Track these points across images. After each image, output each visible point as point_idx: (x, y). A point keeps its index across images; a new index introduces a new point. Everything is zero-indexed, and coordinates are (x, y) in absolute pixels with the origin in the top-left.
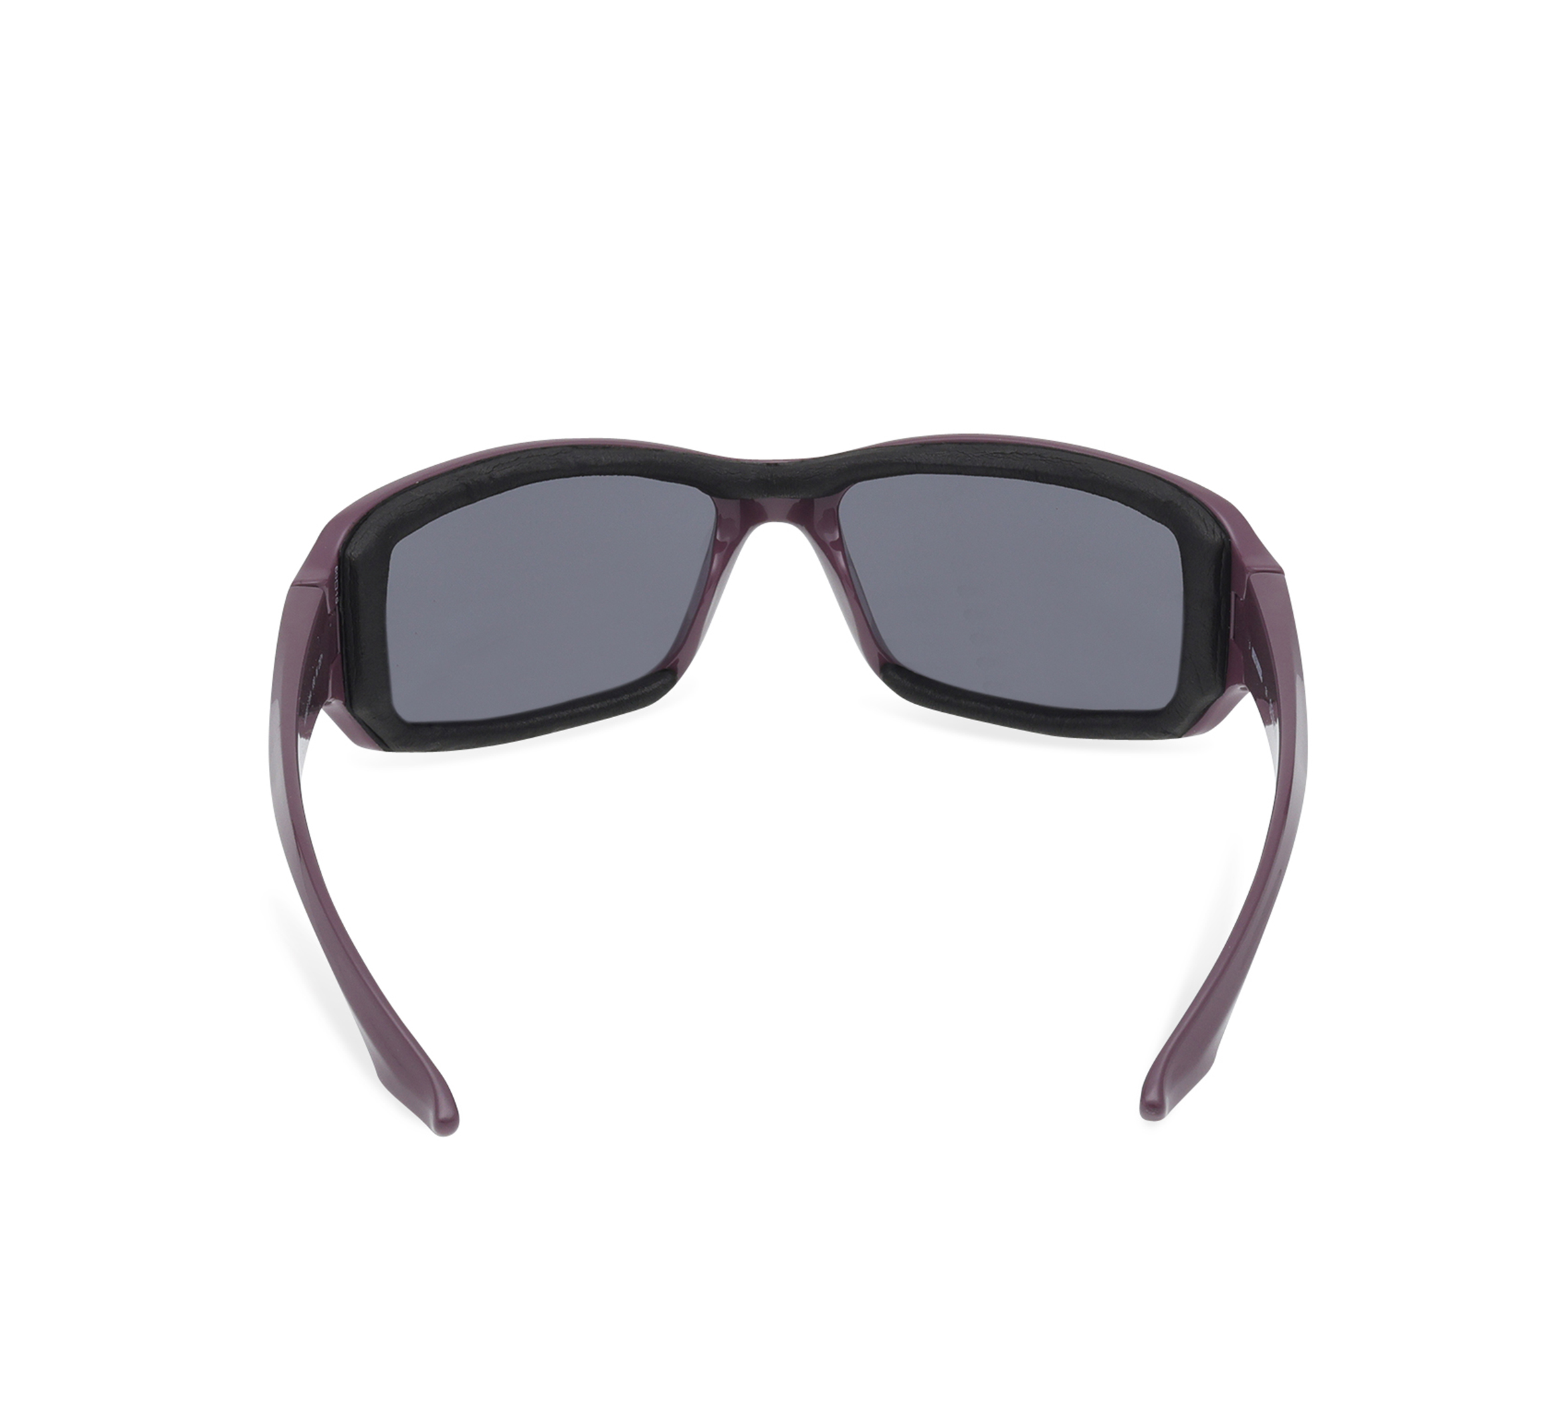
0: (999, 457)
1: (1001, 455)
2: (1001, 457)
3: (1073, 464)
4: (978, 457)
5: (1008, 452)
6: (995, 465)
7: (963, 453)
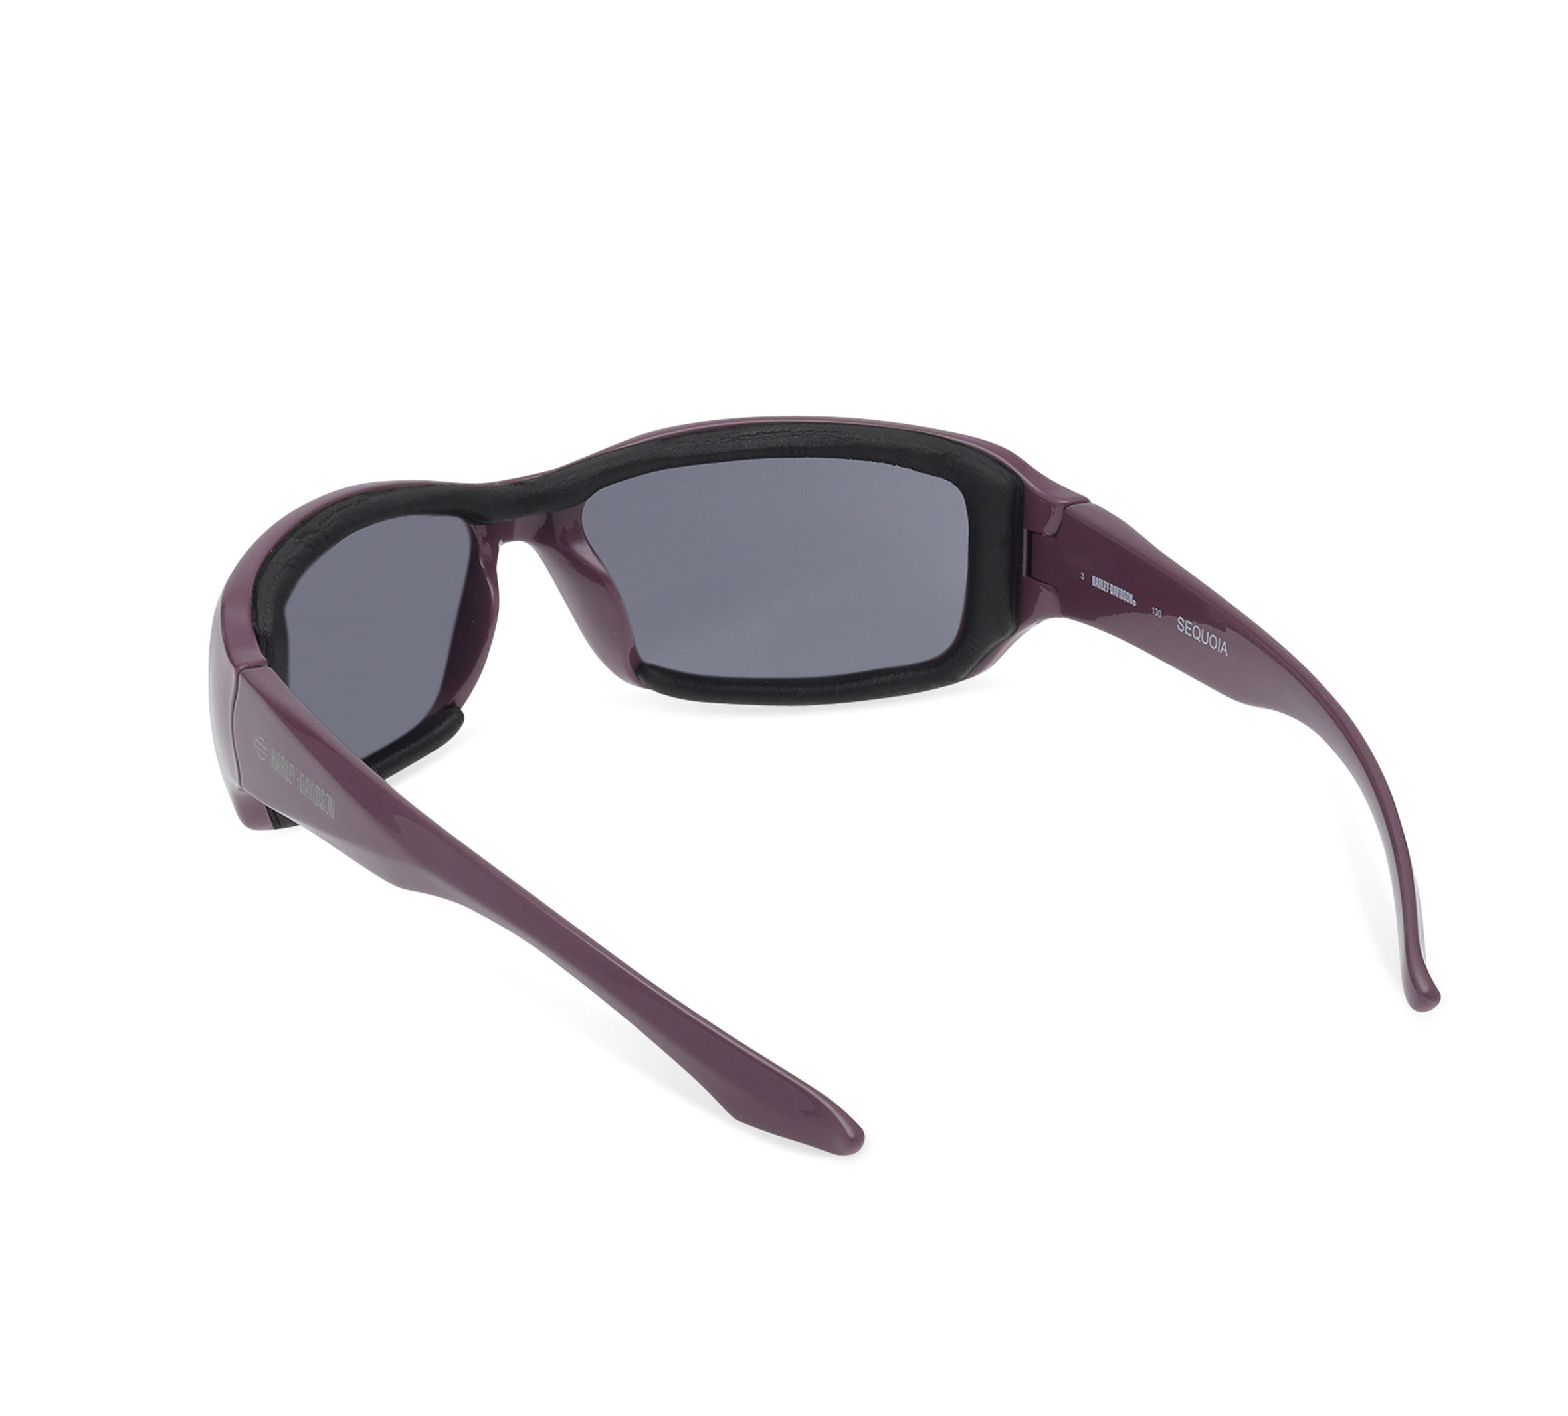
0: (747, 440)
1: (748, 438)
2: (749, 440)
3: (829, 434)
4: (726, 442)
5: (754, 432)
6: (746, 448)
7: (708, 441)
